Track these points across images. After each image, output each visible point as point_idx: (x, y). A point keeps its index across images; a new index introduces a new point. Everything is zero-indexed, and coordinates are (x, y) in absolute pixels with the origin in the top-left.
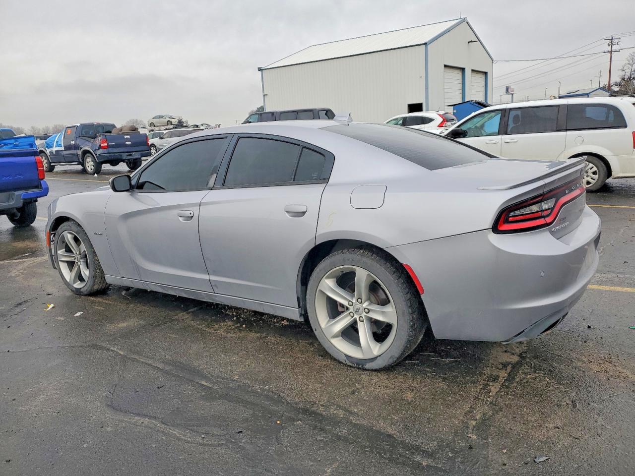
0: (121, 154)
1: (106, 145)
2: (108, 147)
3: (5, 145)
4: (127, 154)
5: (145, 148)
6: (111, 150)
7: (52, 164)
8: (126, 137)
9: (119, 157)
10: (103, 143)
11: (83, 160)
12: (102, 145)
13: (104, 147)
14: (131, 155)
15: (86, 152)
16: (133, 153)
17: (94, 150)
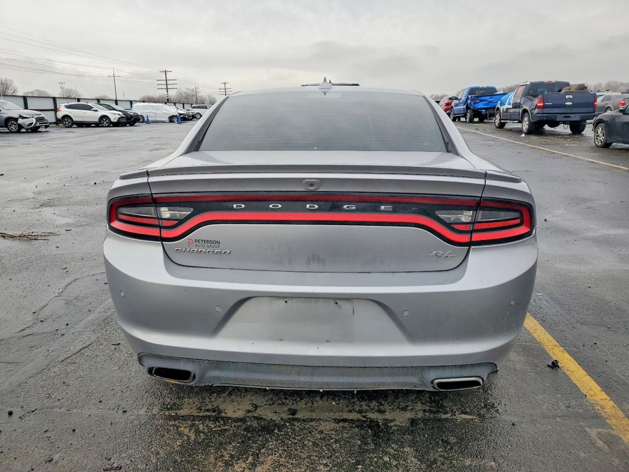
0: (556, 115)
1: (542, 104)
2: (544, 107)
3: (481, 101)
4: (564, 115)
5: (590, 109)
6: (546, 110)
7: (502, 121)
8: (567, 97)
9: (553, 118)
10: (539, 102)
11: (522, 119)
12: (539, 105)
13: (539, 107)
14: (569, 117)
15: (525, 111)
16: (573, 115)
17: (531, 109)
